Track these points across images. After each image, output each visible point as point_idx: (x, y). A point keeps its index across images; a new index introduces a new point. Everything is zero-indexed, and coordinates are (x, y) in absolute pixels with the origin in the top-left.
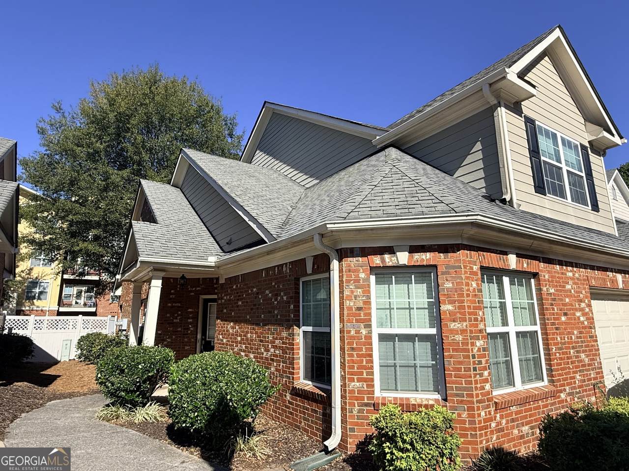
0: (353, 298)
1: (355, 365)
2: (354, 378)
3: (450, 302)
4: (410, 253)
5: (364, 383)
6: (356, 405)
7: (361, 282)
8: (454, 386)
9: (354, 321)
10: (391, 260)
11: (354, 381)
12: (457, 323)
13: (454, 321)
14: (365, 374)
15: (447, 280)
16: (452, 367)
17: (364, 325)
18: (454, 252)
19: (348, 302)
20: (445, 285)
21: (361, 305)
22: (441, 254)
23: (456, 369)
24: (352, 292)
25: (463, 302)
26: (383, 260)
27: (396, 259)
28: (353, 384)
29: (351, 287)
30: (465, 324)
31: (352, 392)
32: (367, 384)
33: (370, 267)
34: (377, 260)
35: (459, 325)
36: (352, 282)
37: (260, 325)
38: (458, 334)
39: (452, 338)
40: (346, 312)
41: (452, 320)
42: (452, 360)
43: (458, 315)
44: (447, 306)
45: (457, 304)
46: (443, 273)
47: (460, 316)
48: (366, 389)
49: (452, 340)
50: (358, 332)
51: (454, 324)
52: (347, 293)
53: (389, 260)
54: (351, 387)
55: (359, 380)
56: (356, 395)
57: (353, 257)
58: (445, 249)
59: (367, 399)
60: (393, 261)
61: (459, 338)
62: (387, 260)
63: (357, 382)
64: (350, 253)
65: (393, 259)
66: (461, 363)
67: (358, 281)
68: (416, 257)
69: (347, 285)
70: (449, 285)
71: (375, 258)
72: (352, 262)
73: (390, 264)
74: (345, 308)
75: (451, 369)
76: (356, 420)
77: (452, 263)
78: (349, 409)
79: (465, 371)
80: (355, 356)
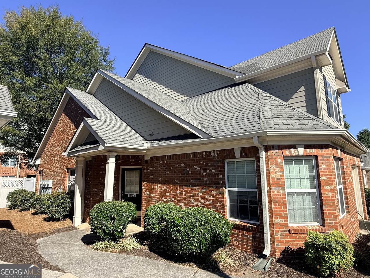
0: (275, 173)
1: (278, 210)
2: (277, 217)
3: (325, 175)
4: (304, 149)
5: (283, 220)
6: (279, 232)
7: (279, 164)
8: (328, 218)
9: (276, 186)
10: (295, 153)
11: (278, 219)
12: (328, 186)
13: (327, 185)
14: (283, 215)
15: (323, 164)
16: (327, 209)
17: (281, 188)
18: (326, 149)
19: (272, 175)
20: (322, 166)
21: (279, 177)
22: (320, 150)
23: (329, 210)
24: (274, 170)
25: (331, 175)
26: (290, 152)
27: (297, 151)
28: (277, 220)
29: (274, 167)
30: (332, 186)
31: (277, 224)
32: (284, 220)
33: (283, 156)
34: (287, 152)
35: (330, 187)
36: (274, 164)
37: (189, 186)
38: (329, 192)
39: (327, 194)
40: (271, 181)
41: (326, 184)
42: (327, 205)
43: (329, 182)
44: (323, 177)
45: (328, 176)
46: (321, 160)
47: (330, 182)
48: (284, 222)
49: (327, 195)
50: (278, 192)
51: (327, 186)
52: (271, 170)
53: (294, 152)
54: (276, 222)
55: (280, 218)
56: (279, 226)
57: (274, 150)
58: (322, 147)
59: (285, 228)
60: (296, 153)
61: (330, 194)
62: (293, 152)
63: (279, 219)
64: (272, 148)
65: (295, 152)
66: (331, 207)
67: (277, 164)
68: (307, 151)
69: (271, 166)
70: (324, 166)
71: (286, 151)
72: (273, 153)
73: (294, 155)
74: (271, 178)
75: (327, 210)
76: (279, 240)
77: (325, 155)
78: (275, 234)
79: (333, 211)
80: (278, 205)
